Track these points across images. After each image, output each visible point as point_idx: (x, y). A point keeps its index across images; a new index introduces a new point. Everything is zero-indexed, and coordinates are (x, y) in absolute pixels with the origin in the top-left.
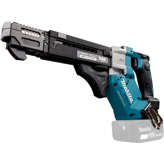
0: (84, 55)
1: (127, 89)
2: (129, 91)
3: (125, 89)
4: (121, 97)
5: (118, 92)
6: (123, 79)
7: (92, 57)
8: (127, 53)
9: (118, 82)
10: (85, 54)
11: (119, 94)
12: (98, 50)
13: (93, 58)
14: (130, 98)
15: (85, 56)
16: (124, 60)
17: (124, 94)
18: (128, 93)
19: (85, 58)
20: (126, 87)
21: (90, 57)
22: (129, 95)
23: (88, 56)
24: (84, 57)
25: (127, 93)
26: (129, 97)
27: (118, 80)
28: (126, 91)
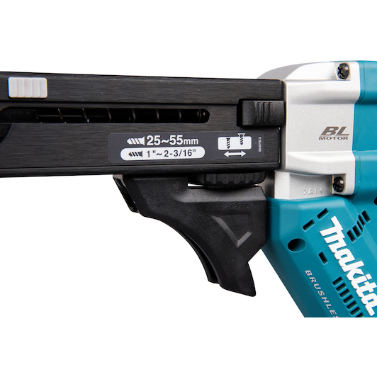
0: (140, 146)
1: (351, 257)
2: (361, 264)
3: (342, 262)
4: (321, 293)
5: (308, 272)
6: (334, 219)
7: (179, 149)
8: (363, 94)
9: (307, 234)
10: (146, 141)
11: (313, 279)
12: (211, 110)
13: (187, 149)
14: (366, 293)
15: (145, 150)
16: (349, 131)
17: (335, 283)
18: (356, 276)
19: (145, 157)
20: (347, 251)
21: (171, 150)
22: (361, 284)
23: (163, 145)
24: (141, 154)
25: (350, 276)
26: (360, 291)
27: (305, 227)
28: (345, 268)
